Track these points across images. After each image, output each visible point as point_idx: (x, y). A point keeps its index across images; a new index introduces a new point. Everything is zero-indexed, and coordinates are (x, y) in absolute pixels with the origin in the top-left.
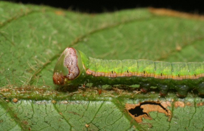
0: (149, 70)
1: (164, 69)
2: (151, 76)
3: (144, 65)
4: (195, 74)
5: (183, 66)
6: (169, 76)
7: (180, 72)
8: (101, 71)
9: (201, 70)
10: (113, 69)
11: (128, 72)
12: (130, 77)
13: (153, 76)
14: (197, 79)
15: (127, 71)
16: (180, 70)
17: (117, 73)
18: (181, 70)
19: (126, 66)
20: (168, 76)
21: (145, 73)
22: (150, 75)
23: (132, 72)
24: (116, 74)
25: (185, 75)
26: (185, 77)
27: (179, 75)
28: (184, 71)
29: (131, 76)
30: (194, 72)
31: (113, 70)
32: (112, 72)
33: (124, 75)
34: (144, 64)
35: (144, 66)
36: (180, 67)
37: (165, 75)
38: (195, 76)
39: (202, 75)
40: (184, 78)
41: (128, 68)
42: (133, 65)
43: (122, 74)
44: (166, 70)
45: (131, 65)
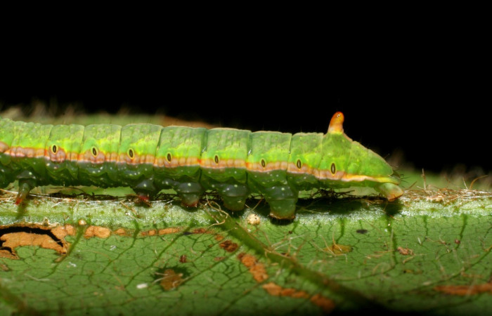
0: (145, 148)
1: (179, 144)
2: (147, 162)
3: (133, 135)
4: (263, 162)
5: (235, 139)
6: (189, 161)
7: (221, 151)
8: (28, 146)
9: (284, 151)
10: (58, 141)
11: (95, 154)
12: (99, 165)
13: (151, 162)
14: (266, 173)
15: (94, 150)
16: (225, 146)
17: (66, 150)
18: (227, 148)
19: (93, 139)
20: (186, 159)
21: (132, 156)
22: (145, 160)
23: (104, 152)
24: (63, 154)
25: (234, 160)
26: (233, 164)
27: (216, 157)
28: (233, 149)
29: (102, 162)
30: (262, 155)
31: (57, 143)
32: (55, 147)
33: (87, 161)
34: (135, 133)
35: (133, 137)
36: (227, 141)
37: (180, 158)
38: (264, 166)
39: (280, 166)
40: (230, 167)
41: (97, 143)
42: (109, 136)
43: (81, 156)
44: (186, 146)
45: (105, 135)
